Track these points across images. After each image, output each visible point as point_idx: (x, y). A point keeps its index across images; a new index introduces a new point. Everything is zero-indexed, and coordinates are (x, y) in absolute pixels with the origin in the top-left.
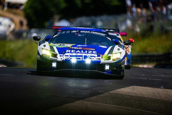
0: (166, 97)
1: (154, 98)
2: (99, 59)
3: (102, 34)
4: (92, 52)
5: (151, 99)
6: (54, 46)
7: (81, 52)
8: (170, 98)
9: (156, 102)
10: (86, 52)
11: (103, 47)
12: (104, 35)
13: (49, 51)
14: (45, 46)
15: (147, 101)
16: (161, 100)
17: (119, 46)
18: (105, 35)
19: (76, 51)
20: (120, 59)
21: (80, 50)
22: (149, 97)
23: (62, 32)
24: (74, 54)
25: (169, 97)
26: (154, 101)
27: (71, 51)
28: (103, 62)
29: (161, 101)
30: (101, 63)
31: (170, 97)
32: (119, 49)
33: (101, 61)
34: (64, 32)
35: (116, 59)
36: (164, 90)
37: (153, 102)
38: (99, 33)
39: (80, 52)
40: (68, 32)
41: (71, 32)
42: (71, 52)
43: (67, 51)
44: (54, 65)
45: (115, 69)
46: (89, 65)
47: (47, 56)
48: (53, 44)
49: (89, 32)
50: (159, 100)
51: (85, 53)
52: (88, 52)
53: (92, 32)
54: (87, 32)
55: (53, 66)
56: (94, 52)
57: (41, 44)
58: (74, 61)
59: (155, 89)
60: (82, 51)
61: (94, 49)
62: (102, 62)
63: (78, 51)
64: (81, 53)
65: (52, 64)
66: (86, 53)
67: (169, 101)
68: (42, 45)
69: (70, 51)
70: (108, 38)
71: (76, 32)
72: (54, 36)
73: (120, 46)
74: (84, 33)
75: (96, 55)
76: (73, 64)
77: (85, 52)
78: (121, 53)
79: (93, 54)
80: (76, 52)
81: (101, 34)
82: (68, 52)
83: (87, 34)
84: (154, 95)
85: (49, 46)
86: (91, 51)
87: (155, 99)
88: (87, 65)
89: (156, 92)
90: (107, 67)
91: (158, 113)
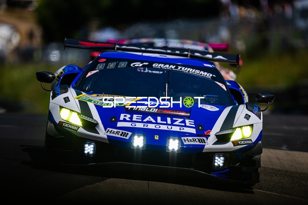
0: (292, 166)
1: (271, 167)
2: (199, 141)
3: (206, 73)
4: (184, 122)
6: (90, 101)
7: (156, 120)
9: (274, 173)
10: (169, 120)
11: (209, 108)
12: (209, 75)
13: (76, 113)
14: (67, 100)
16: (283, 170)
17: (247, 108)
18: (211, 75)
19: (143, 118)
20: (250, 142)
21: (154, 116)
23: (107, 63)
24: (140, 125)
25: (297, 166)
26: (271, 173)
27: (131, 118)
28: (209, 149)
29: (282, 173)
30: (204, 151)
31: (300, 166)
32: (247, 117)
33: (205, 147)
34: (112, 65)
35: (242, 142)
36: (287, 153)
37: (267, 173)
38: (198, 71)
39: (154, 121)
40: (123, 65)
41: (129, 65)
42: (131, 120)
43: (122, 117)
44: (89, 149)
45: (237, 165)
46: (176, 155)
47: (74, 128)
48: (88, 96)
49: (173, 67)
50: (279, 170)
51: (167, 124)
52: (173, 121)
53: (180, 68)
54: (168, 66)
55: (86, 152)
56: (187, 121)
57: (58, 94)
58: (139, 142)
59: (272, 150)
60: (159, 119)
61: (187, 112)
62: (207, 149)
63: (150, 117)
64: (157, 123)
65: (84, 147)
66: (169, 125)
67: (297, 173)
68: (60, 98)
69: (129, 116)
70: (220, 84)
71: (141, 65)
72: (89, 74)
73: (251, 108)
74: (161, 69)
75: (193, 131)
76: (135, 151)
77: (166, 121)
78: (252, 126)
79: (186, 126)
80: (145, 120)
81: (202, 72)
82: (125, 120)
83: (169, 71)
84: (269, 161)
85: (77, 101)
86: (180, 120)
87: (273, 169)
88: (170, 154)
89: (273, 156)
90: (219, 161)
91: (277, 193)
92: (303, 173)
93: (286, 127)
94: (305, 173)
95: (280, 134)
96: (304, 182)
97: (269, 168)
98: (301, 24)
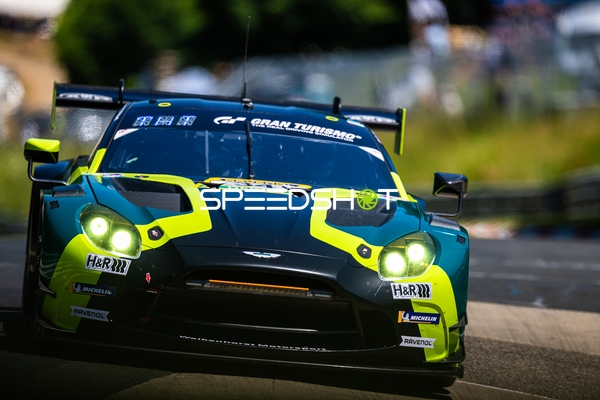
0: (553, 338)
1: (512, 341)
5: (500, 343)
8: (567, 341)
9: (518, 353)
15: (487, 352)
16: (536, 347)
22: (494, 336)
25: (562, 337)
26: (512, 352)
29: (535, 353)
31: (568, 338)
36: (545, 315)
37: (506, 353)
50: (529, 348)
59: (514, 309)
67: (564, 352)
84: (510, 330)
87: (516, 345)
89: (516, 319)
91: (525, 391)
92: (575, 353)
93: (541, 264)
94: (578, 353)
95: (530, 277)
96: (576, 370)
97: (507, 343)
98: (571, 61)
